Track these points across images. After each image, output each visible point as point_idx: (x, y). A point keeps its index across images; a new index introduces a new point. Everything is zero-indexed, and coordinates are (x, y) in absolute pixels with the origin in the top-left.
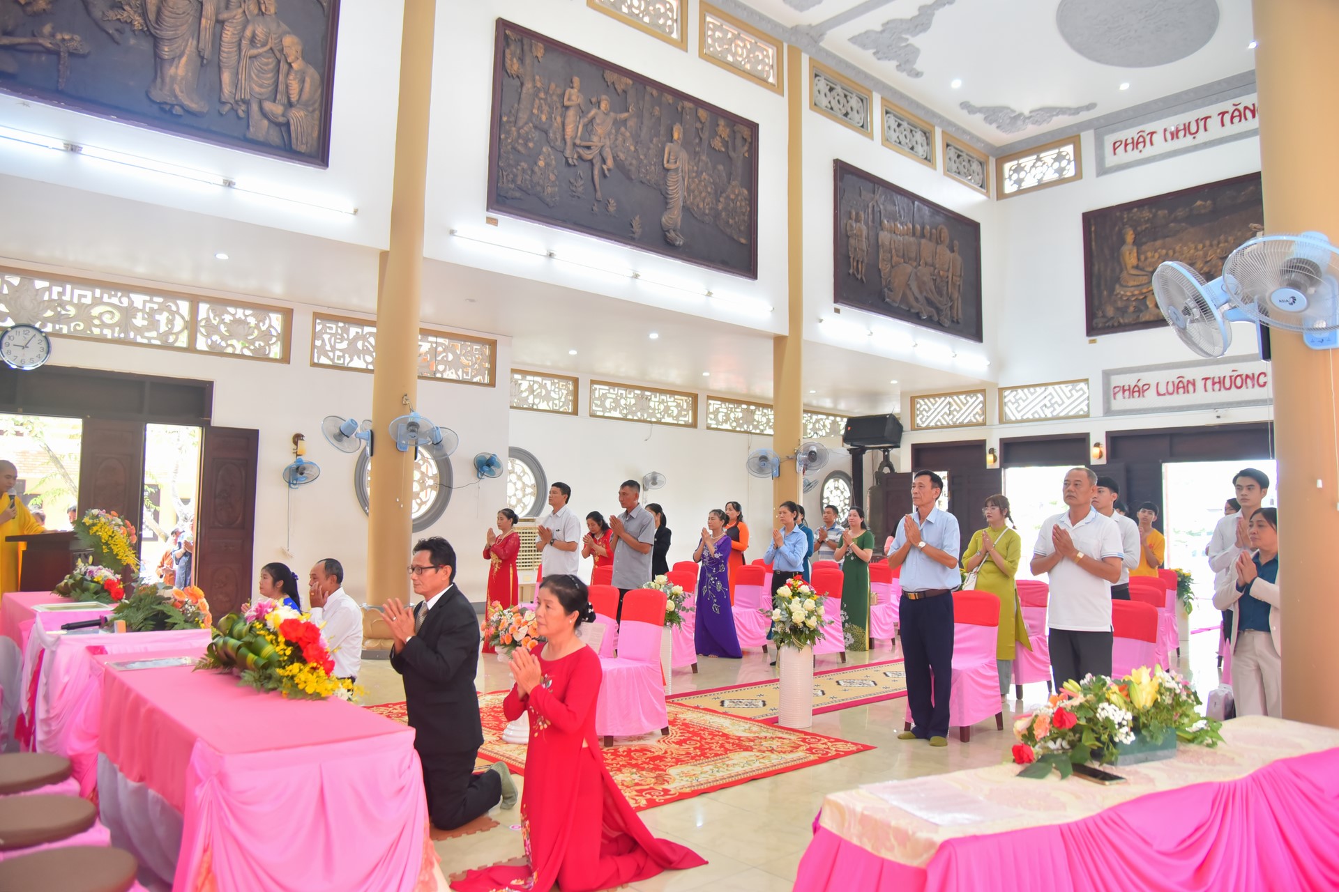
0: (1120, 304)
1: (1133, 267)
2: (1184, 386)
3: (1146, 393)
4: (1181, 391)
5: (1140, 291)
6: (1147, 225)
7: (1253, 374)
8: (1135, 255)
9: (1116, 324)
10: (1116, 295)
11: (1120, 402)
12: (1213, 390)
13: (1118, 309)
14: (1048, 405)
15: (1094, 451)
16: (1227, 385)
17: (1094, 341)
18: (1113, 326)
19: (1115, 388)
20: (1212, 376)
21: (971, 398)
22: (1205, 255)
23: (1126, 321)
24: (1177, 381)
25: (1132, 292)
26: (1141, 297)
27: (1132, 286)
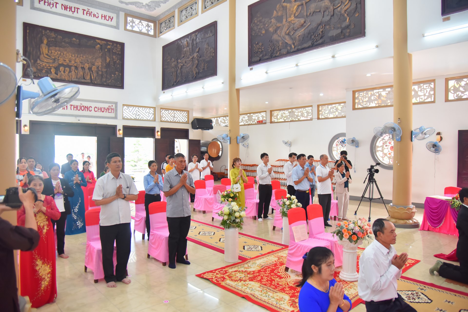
1: (46, 54)
5: (49, 65)
6: (53, 40)
7: (88, 106)
8: (47, 50)
9: (37, 76)
10: (38, 64)
12: (74, 110)
13: (38, 70)
15: (24, 128)
16: (79, 108)
20: (73, 105)
22: (75, 59)
25: (45, 65)
26: (49, 68)
27: (46, 62)
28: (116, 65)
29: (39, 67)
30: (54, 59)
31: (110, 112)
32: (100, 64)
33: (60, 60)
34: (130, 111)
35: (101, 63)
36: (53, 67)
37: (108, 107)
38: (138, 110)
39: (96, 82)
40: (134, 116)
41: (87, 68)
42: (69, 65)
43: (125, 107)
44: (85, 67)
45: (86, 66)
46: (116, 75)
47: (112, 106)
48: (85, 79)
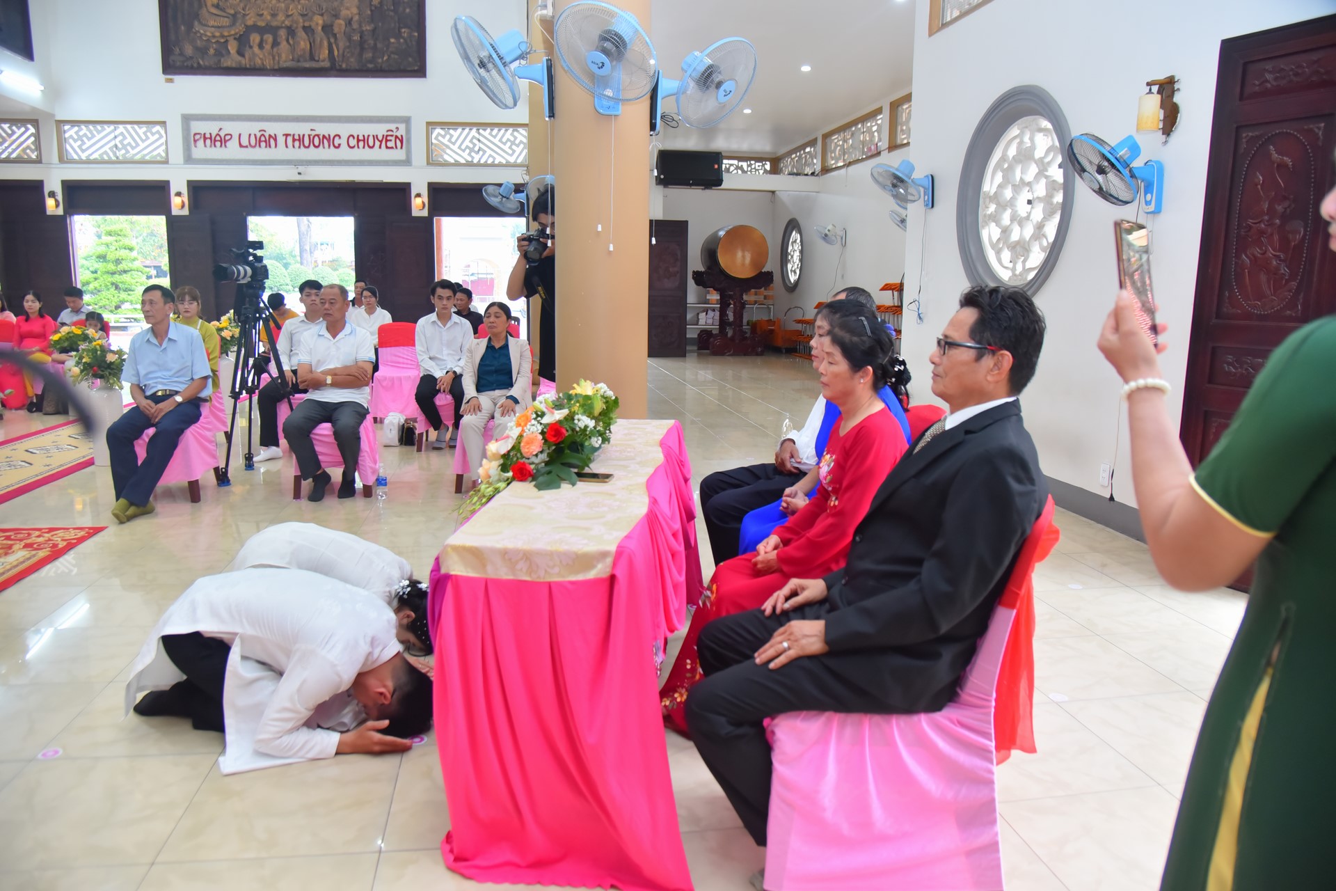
0: (199, 43)
1: (213, 5)
2: (266, 140)
3: (228, 144)
4: (263, 144)
5: (221, 33)
7: (329, 135)
9: (195, 65)
10: (196, 33)
11: (200, 151)
12: (294, 147)
13: (197, 49)
14: (120, 146)
15: (176, 202)
16: (307, 143)
17: (171, 81)
18: (192, 67)
19: (195, 134)
20: (292, 134)
21: (19, 128)
22: (287, 8)
23: (207, 63)
24: (258, 135)
25: (213, 33)
26: (222, 40)
27: (213, 27)
28: (401, 9)
29: (199, 42)
30: (234, 16)
31: (392, 148)
32: (355, 11)
33: (249, 16)
34: (453, 140)
35: (358, 8)
36: (232, 37)
37: (386, 134)
38: (477, 135)
39: (344, 66)
40: (465, 155)
41: (320, 28)
42: (271, 26)
43: (438, 131)
44: (313, 25)
45: (317, 24)
46: (403, 38)
47: (397, 128)
48: (314, 60)
